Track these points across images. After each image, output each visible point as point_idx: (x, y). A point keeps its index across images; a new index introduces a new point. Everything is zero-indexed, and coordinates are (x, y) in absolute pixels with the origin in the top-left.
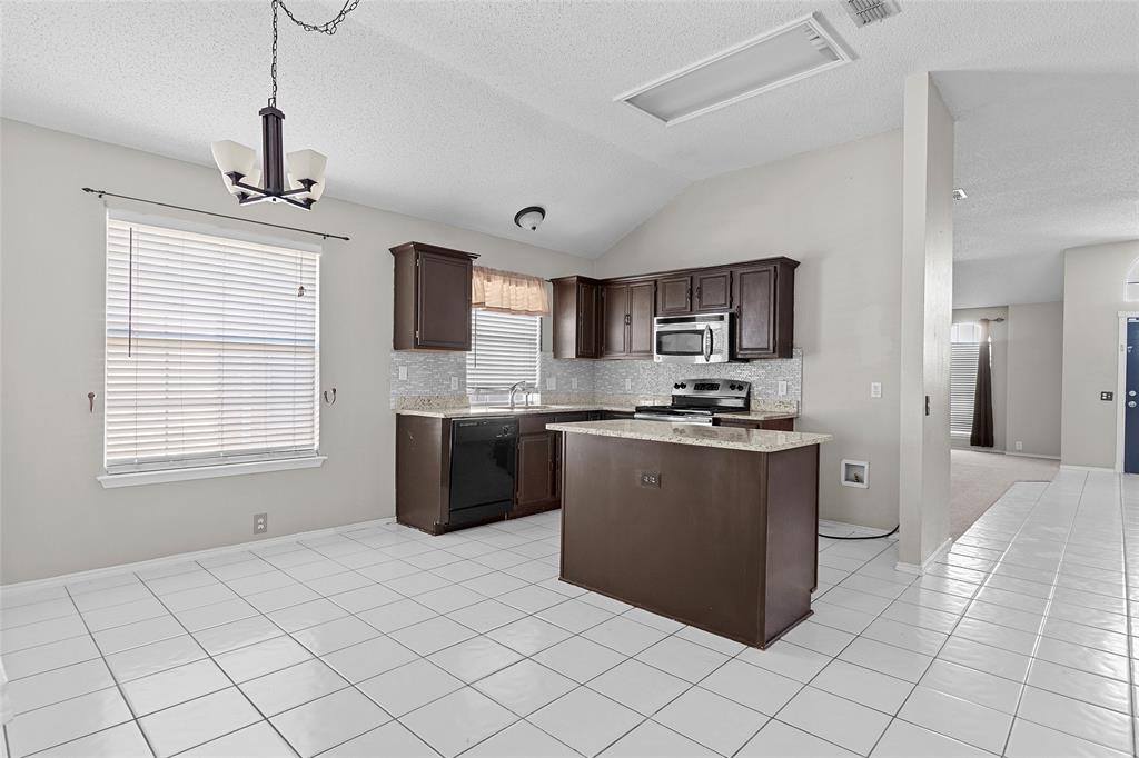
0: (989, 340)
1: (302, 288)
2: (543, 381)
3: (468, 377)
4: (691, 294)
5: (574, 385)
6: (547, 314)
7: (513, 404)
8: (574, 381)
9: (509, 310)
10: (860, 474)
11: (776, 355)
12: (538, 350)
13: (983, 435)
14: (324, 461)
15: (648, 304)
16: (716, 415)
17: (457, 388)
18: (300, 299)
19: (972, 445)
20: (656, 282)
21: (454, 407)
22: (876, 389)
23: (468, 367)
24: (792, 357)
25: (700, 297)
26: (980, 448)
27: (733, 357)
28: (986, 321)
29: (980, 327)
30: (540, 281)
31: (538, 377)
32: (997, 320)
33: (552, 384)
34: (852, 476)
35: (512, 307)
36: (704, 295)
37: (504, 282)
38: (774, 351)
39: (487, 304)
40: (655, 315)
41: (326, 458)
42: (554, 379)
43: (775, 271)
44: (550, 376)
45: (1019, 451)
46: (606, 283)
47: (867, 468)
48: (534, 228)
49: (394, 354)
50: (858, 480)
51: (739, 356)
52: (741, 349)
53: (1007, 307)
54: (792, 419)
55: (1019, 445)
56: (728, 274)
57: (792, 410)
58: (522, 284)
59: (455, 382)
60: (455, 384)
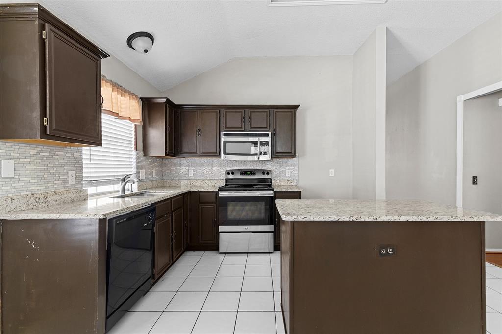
4: (244, 120)
5: (154, 175)
7: (123, 191)
8: (154, 172)
9: (117, 115)
12: (134, 149)
15: (214, 123)
17: (74, 183)
20: (220, 111)
23: (84, 161)
25: (250, 122)
31: (134, 169)
33: (143, 176)
36: (253, 121)
38: (294, 154)
40: (220, 131)
42: (144, 171)
43: (295, 112)
44: (142, 168)
46: (180, 108)
48: (146, 51)
51: (275, 157)
52: (276, 153)
56: (268, 111)
57: (294, 184)
59: (72, 175)
60: (72, 179)
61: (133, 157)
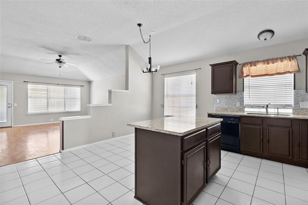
1: (192, 83)
3: (245, 102)
6: (299, 71)
9: (267, 75)
12: (292, 89)
17: (239, 106)
23: (245, 98)
31: (292, 102)
33: (304, 105)
37: (264, 64)
42: (306, 103)
49: (215, 96)
59: (238, 103)
60: (238, 104)
61: (293, 94)
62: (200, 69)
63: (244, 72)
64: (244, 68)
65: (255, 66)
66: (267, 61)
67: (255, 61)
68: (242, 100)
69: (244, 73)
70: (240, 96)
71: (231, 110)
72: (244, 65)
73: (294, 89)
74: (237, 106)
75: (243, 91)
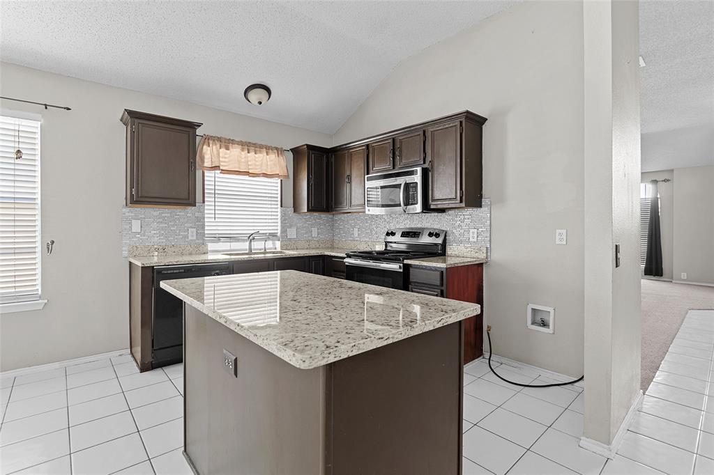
0: (659, 196)
1: (19, 151)
2: (284, 231)
3: (206, 228)
4: (394, 154)
5: (315, 234)
6: (287, 177)
7: (250, 249)
8: (315, 232)
9: (247, 173)
10: (545, 318)
11: (463, 205)
12: (279, 206)
13: (654, 267)
14: (46, 304)
15: (362, 165)
16: (406, 262)
17: (194, 238)
18: (18, 161)
19: (645, 274)
20: (368, 146)
21: (191, 254)
22: (560, 237)
23: (207, 220)
24: (481, 207)
25: (400, 155)
26: (652, 277)
27: (426, 208)
28: (655, 182)
29: (650, 187)
30: (280, 151)
31: (279, 228)
32: (664, 181)
33: (292, 233)
34: (538, 319)
35: (250, 171)
36: (403, 153)
37: (243, 150)
38: (461, 201)
39: (221, 168)
40: (368, 174)
41: (46, 301)
42: (294, 229)
43: (461, 125)
44: (291, 227)
45: (684, 280)
46: (335, 151)
47: (552, 312)
48: (260, 103)
49: (126, 210)
50: (544, 324)
51: (432, 207)
52: (433, 200)
53: (672, 170)
54: (481, 265)
55: (684, 276)
56: (422, 133)
57: (481, 256)
58: (260, 152)
59: (192, 232)
60: (192, 234)
61: (279, 214)
62: (69, 109)
63: (204, 158)
64: (205, 147)
65: (227, 149)
66: (248, 146)
67: (228, 138)
68: (200, 223)
69: (206, 161)
70: (197, 214)
71: (176, 250)
72: (208, 139)
73: (281, 206)
74: (190, 238)
75: (204, 202)
